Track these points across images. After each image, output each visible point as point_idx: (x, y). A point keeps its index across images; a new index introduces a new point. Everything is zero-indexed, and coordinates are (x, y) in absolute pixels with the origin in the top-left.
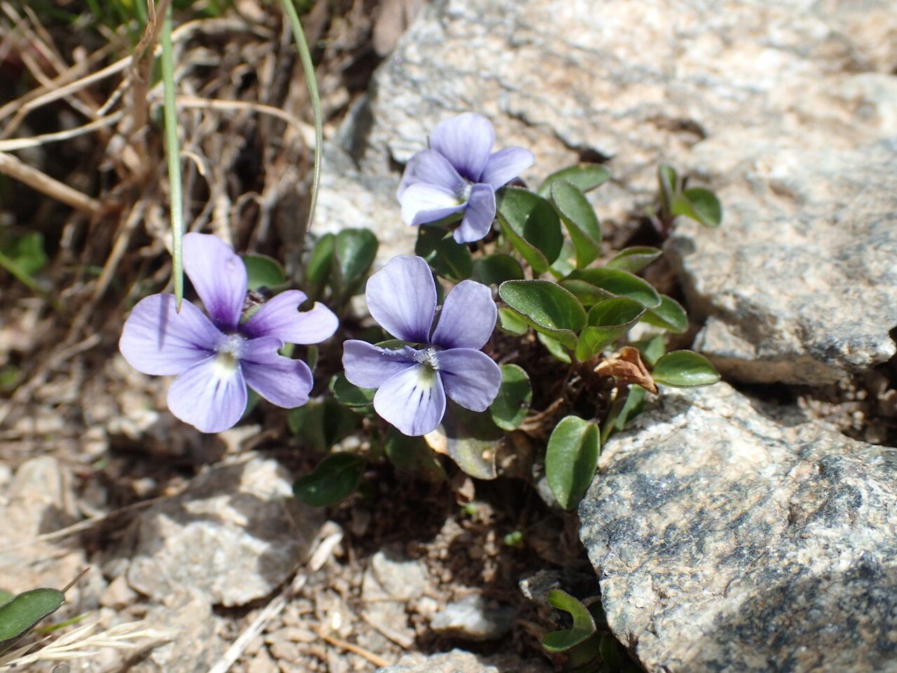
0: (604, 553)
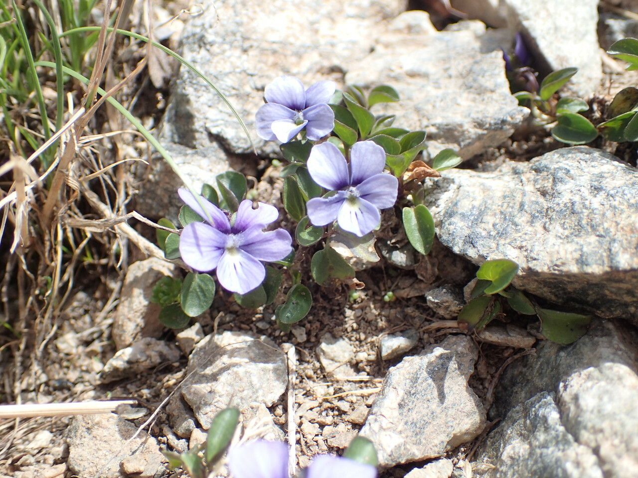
0: (476, 250)
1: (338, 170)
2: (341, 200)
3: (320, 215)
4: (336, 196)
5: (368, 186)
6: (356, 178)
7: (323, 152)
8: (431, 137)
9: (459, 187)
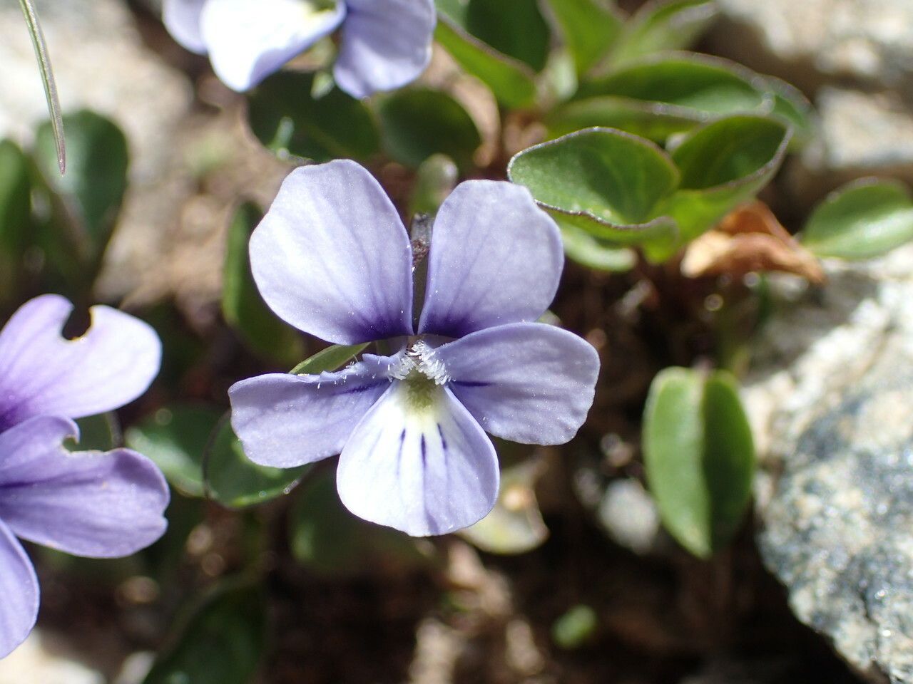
0: (868, 633)
1: (377, 276)
2: (374, 385)
3: (283, 429)
4: (354, 369)
5: (484, 354)
6: (442, 312)
7: (330, 196)
8: (849, 81)
9: (891, 329)
